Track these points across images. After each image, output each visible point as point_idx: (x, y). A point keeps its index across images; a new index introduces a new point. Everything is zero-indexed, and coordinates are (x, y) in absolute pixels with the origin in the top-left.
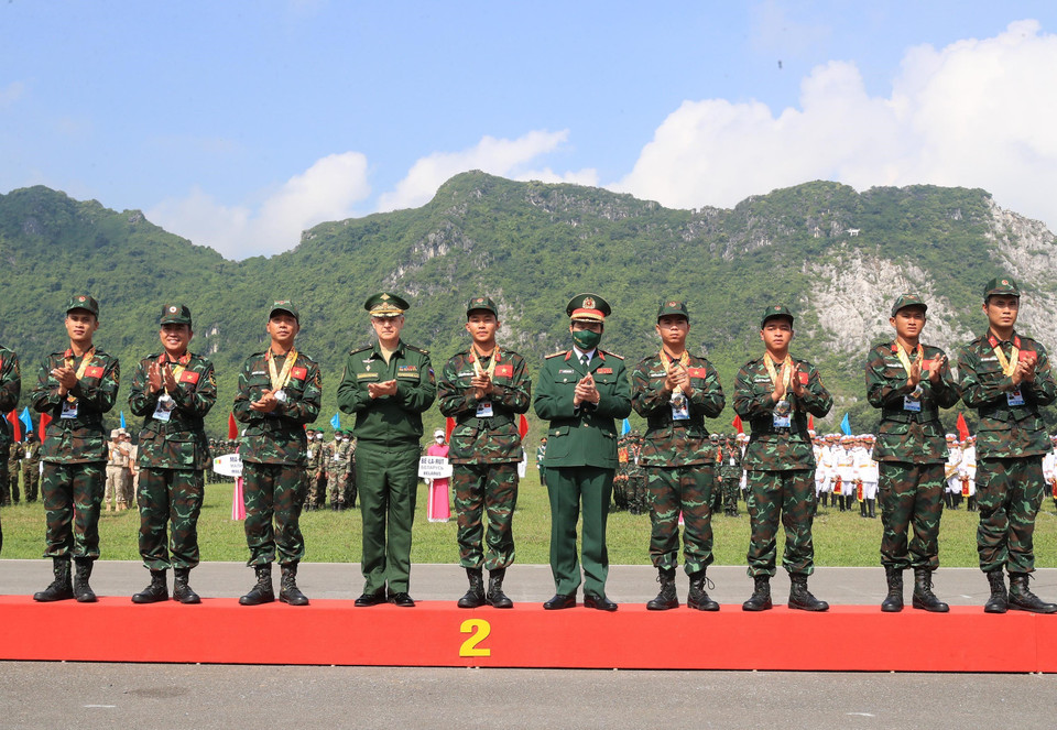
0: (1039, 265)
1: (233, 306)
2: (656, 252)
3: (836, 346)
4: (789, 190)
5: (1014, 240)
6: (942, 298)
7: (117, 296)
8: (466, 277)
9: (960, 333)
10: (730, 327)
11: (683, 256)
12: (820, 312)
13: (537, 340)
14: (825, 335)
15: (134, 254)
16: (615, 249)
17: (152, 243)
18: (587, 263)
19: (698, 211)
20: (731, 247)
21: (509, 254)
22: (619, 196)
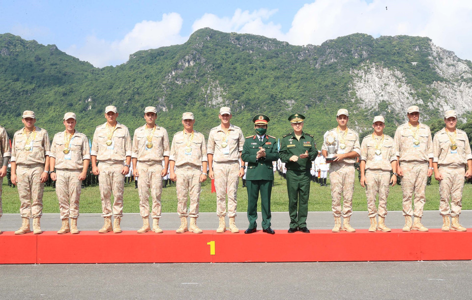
0: (451, 70)
1: (98, 89)
2: (287, 64)
3: (363, 106)
4: (345, 37)
5: (441, 60)
6: (409, 85)
7: (45, 84)
8: (202, 76)
9: (416, 100)
10: (318, 98)
11: (298, 66)
12: (357, 91)
13: (233, 103)
14: (359, 101)
15: (52, 65)
16: (268, 63)
17: (61, 60)
18: (256, 69)
19: (305, 46)
20: (320, 61)
21: (222, 65)
22: (270, 39)
